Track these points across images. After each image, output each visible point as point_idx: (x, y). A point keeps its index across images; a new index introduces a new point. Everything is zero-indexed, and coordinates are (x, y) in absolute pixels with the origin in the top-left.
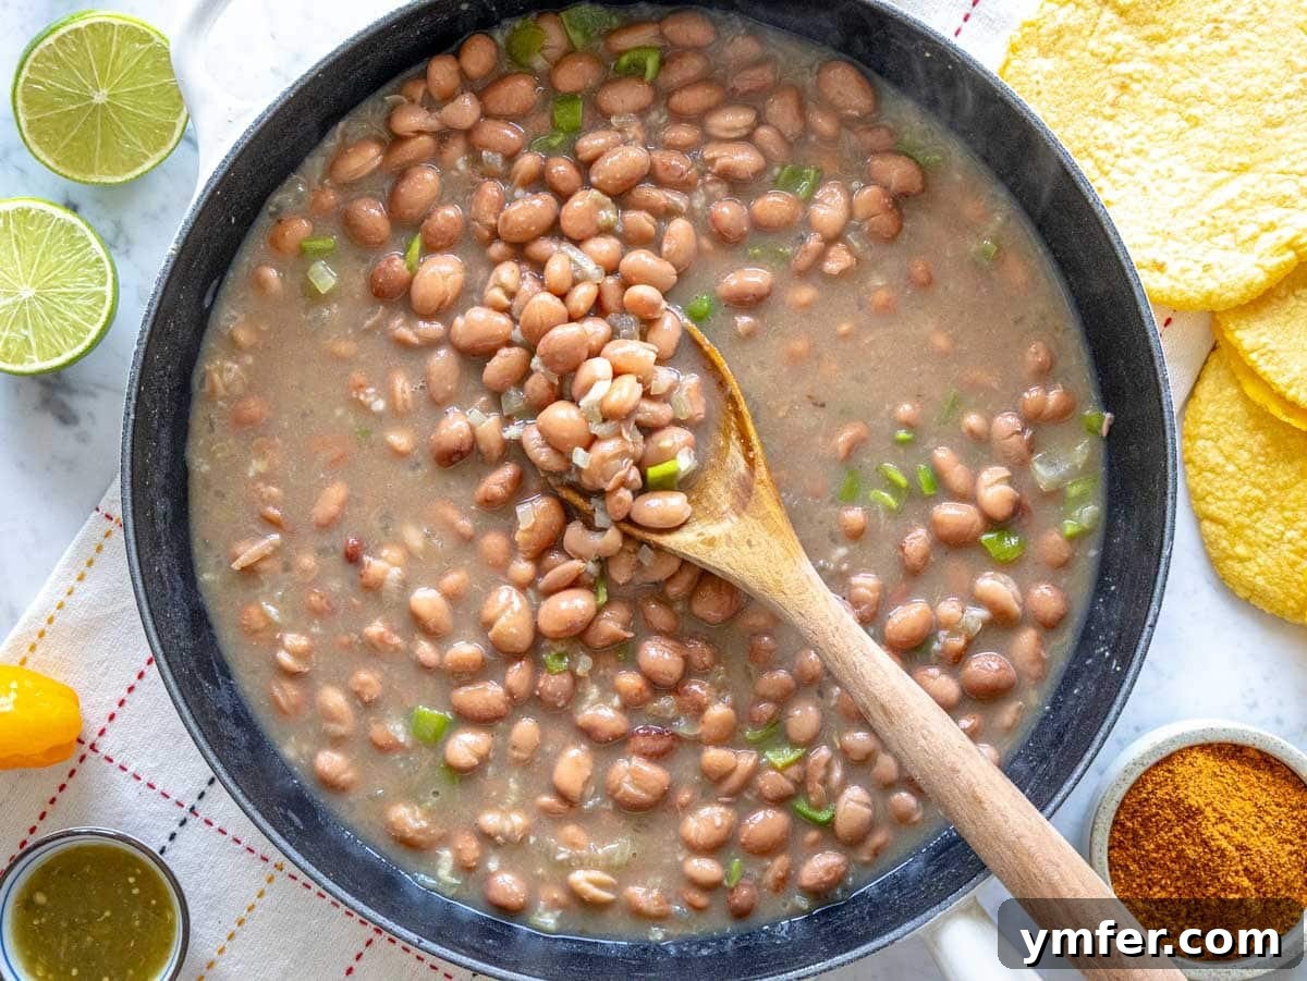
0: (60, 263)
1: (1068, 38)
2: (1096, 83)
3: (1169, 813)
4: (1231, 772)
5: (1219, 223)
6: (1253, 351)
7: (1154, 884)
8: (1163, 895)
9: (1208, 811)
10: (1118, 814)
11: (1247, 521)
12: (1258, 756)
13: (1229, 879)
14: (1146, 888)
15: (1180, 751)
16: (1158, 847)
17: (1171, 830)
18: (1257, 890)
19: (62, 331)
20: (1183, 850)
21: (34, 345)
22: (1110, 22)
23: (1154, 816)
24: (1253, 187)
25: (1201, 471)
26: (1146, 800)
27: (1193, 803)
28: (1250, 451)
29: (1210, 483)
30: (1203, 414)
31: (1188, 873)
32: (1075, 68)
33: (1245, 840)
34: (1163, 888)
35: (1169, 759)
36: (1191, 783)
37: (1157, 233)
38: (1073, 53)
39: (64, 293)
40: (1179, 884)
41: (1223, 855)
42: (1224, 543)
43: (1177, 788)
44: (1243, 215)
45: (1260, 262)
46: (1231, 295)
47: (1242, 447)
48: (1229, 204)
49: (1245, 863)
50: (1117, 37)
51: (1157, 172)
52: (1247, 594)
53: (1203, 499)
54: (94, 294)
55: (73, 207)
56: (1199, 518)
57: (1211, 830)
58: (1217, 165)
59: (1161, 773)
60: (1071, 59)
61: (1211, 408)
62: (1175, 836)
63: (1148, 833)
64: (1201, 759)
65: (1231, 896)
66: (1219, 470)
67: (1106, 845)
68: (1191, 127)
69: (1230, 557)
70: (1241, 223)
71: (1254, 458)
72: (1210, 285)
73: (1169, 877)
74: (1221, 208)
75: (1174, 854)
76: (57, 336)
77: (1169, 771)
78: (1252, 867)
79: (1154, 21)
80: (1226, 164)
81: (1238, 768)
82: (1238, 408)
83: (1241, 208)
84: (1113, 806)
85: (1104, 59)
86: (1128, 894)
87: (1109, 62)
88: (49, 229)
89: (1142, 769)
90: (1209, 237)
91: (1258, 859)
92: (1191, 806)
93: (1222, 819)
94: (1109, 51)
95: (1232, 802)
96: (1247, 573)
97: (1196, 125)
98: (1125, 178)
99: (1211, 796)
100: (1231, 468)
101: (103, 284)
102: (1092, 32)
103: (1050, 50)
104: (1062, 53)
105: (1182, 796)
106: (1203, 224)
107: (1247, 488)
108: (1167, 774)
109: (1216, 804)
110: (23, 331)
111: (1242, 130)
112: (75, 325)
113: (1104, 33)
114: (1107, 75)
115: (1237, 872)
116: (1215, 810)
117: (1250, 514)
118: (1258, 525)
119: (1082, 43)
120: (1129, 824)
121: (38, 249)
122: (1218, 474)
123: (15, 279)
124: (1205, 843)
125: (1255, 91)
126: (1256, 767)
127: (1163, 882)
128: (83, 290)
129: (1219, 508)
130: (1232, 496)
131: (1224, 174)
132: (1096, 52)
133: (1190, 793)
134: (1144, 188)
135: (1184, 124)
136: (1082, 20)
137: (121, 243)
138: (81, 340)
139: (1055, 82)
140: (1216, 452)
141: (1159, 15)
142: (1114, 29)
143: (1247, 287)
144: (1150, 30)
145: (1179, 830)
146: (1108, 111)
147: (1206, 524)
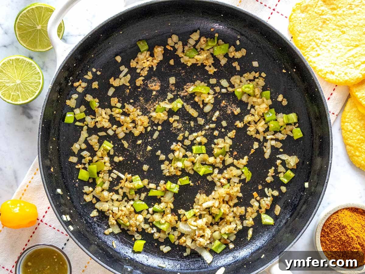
0: (28, 73)
1: (309, 8)
2: (317, 21)
3: (337, 227)
4: (355, 216)
5: (350, 61)
6: (361, 98)
7: (333, 247)
8: (336, 250)
9: (348, 227)
10: (323, 227)
11: (359, 145)
12: (362, 211)
13: (354, 245)
14: (331, 248)
15: (340, 210)
16: (335, 237)
17: (338, 232)
18: (362, 249)
19: (28, 93)
20: (341, 237)
21: (20, 96)
22: (321, 4)
23: (333, 228)
24: (359, 51)
25: (346, 131)
26: (331, 223)
27: (344, 224)
28: (360, 126)
29: (349, 135)
30: (347, 116)
31: (343, 244)
32: (311, 16)
33: (358, 235)
34: (336, 248)
35: (337, 212)
36: (343, 219)
37: (332, 63)
38: (310, 12)
39: (29, 82)
40: (340, 247)
41: (352, 239)
42: (353, 152)
43: (340, 220)
44: (356, 59)
45: (361, 72)
46: (352, 81)
47: (357, 125)
48: (353, 56)
49: (359, 241)
50: (322, 8)
51: (333, 46)
52: (359, 166)
53: (347, 139)
54: (37, 82)
55: (31, 58)
56: (345, 145)
57: (349, 232)
58: (350, 45)
59: (335, 216)
60: (309, 14)
61: (349, 114)
62: (339, 233)
63: (331, 233)
64: (346, 212)
65: (355, 250)
66: (351, 131)
67: (320, 236)
68: (343, 34)
69: (354, 156)
70: (356, 61)
71: (361, 127)
72: (347, 78)
73: (337, 245)
74: (351, 57)
75: (339, 239)
76: (27, 94)
77: (337, 215)
78: (360, 242)
79: (333, 4)
80: (352, 45)
81: (357, 214)
82: (356, 114)
83: (356, 57)
84: (322, 225)
85: (319, 14)
86: (326, 250)
87: (320, 15)
88: (25, 64)
89: (330, 215)
90: (347, 65)
91: (362, 240)
92: (343, 225)
93: (352, 229)
94: (320, 12)
95: (355, 224)
96: (359, 160)
97: (344, 33)
98: (323, 48)
99: (349, 222)
100: (354, 131)
101: (40, 79)
102: (316, 7)
103: (304, 11)
104: (307, 12)
105: (341, 222)
106: (345, 61)
107: (359, 136)
108: (337, 216)
109: (351, 225)
110: (18, 93)
111: (357, 35)
112: (32, 91)
113: (319, 7)
114: (320, 19)
115: (356, 244)
116: (350, 226)
117: (360, 144)
118: (362, 147)
119: (313, 9)
120: (326, 230)
121: (21, 70)
122: (351, 133)
123: (15, 78)
124: (347, 235)
125: (361, 24)
126: (362, 214)
127: (336, 246)
128: (34, 81)
129: (351, 142)
130: (354, 139)
131: (352, 47)
132: (317, 12)
133: (343, 222)
134: (329, 51)
135: (341, 33)
136: (313, 3)
137: (45, 68)
138: (33, 95)
139: (305, 20)
140: (350, 126)
141: (335, 2)
142: (322, 6)
143: (357, 79)
144: (332, 6)
145: (340, 232)
146: (320, 29)
147: (348, 146)
